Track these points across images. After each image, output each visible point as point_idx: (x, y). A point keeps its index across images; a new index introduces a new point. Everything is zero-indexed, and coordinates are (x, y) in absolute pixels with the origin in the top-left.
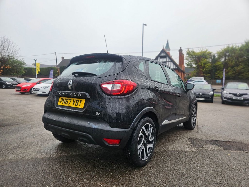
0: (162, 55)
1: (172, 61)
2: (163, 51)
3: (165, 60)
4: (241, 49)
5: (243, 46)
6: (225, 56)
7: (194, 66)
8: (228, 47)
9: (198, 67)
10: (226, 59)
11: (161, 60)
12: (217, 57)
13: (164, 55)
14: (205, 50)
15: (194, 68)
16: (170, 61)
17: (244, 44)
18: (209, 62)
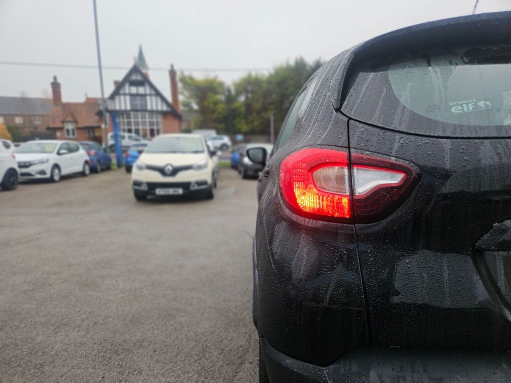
0: (134, 77)
1: (158, 94)
2: (135, 70)
3: (141, 90)
4: (269, 81)
5: (271, 76)
6: (246, 91)
7: (195, 107)
8: (249, 76)
9: (204, 110)
10: (247, 98)
11: (134, 90)
12: (233, 92)
13: (139, 78)
14: (212, 76)
15: (196, 111)
16: (153, 92)
17: (273, 72)
18: (221, 102)
